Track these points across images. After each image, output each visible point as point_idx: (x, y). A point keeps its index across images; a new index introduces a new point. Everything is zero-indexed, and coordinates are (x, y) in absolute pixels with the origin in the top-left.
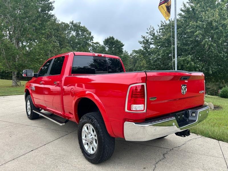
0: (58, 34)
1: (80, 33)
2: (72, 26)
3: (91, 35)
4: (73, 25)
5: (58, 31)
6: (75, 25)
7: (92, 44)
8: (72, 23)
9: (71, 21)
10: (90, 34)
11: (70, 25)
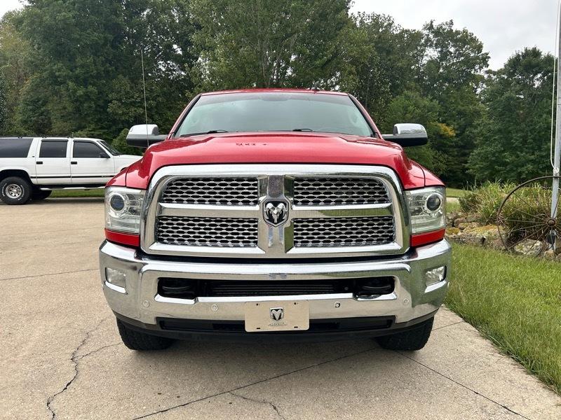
0: (390, 60)
1: (452, 50)
2: (431, 36)
3: (483, 52)
4: (433, 32)
5: (388, 53)
6: (438, 33)
7: (486, 76)
8: (430, 27)
9: (429, 22)
10: (480, 47)
11: (426, 32)
